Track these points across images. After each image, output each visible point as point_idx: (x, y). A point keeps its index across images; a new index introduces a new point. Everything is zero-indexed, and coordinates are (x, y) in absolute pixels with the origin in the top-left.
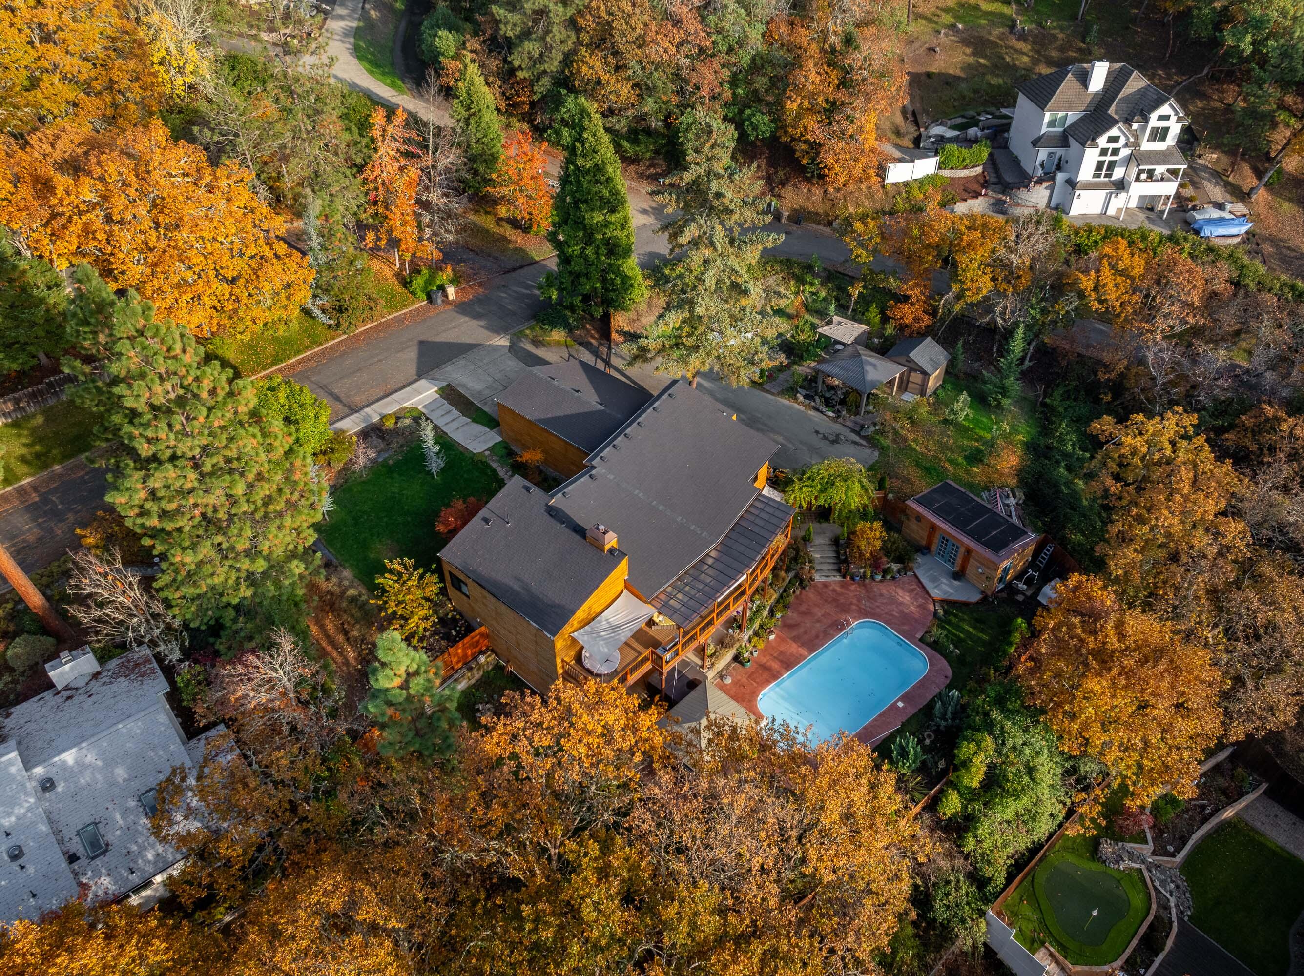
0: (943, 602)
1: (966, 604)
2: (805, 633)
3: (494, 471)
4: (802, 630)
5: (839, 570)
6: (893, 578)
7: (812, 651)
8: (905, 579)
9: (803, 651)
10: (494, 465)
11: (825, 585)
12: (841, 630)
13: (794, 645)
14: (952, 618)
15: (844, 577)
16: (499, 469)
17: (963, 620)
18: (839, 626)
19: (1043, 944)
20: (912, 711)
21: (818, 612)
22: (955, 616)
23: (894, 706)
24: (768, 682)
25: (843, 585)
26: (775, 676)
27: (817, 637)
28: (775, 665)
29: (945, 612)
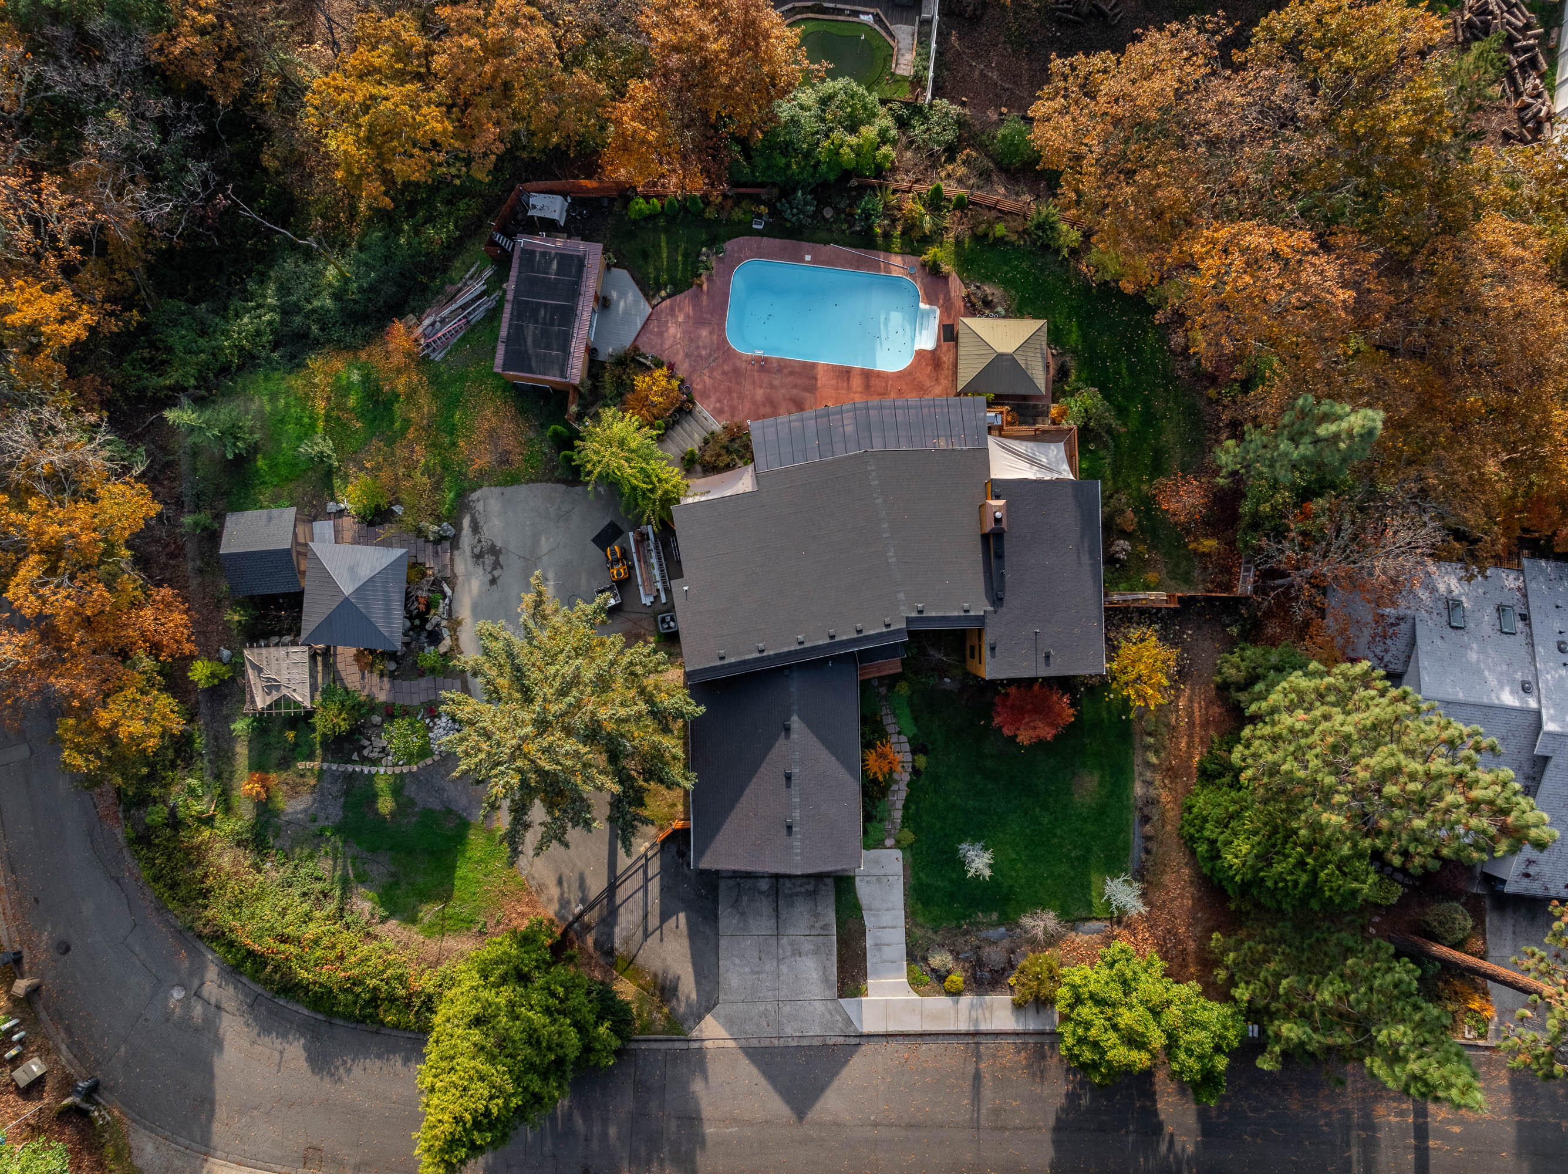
0: (649, 299)
2: (795, 386)
3: (906, 807)
4: (795, 391)
5: (690, 413)
7: (814, 366)
9: (820, 373)
10: (898, 815)
11: (718, 413)
12: (765, 359)
14: (663, 278)
16: (899, 805)
17: (658, 269)
18: (763, 365)
19: (893, 74)
20: (805, 245)
21: (760, 393)
22: (658, 278)
23: (814, 261)
24: (879, 375)
25: (705, 395)
26: (868, 376)
27: (791, 373)
28: (856, 382)
29: (660, 290)
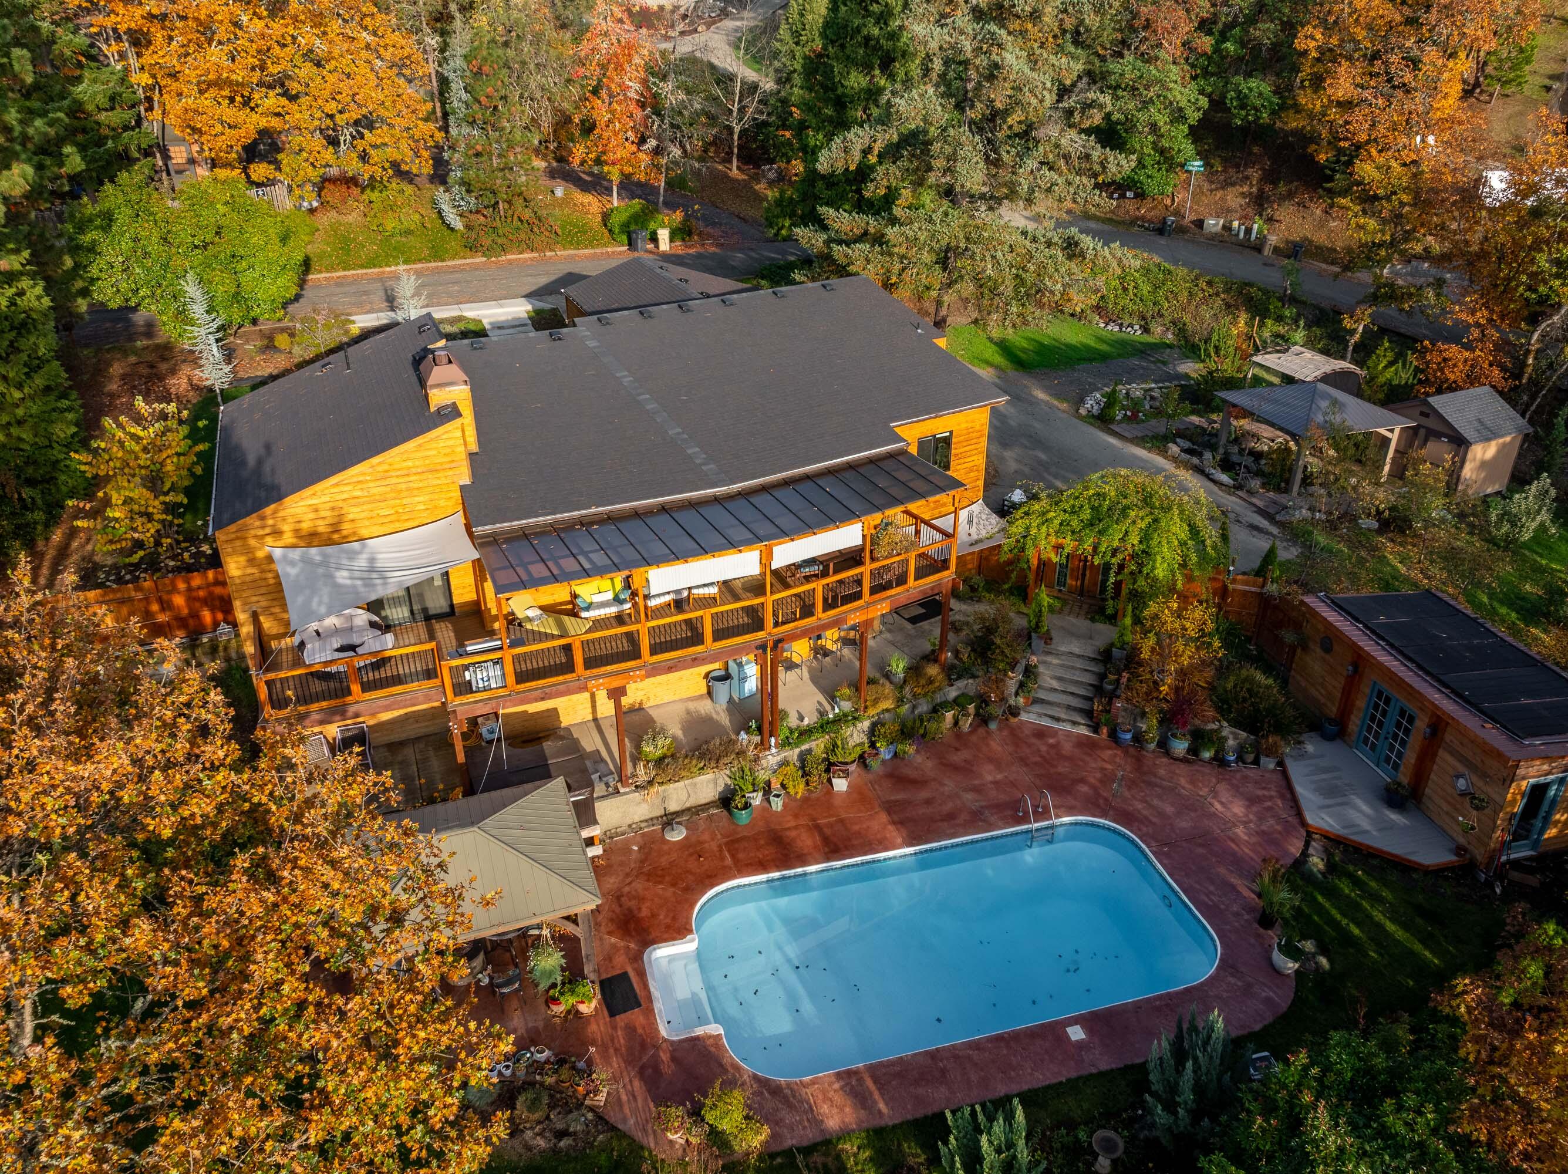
0: (1333, 841)
1: (1402, 867)
2: (928, 802)
4: (922, 795)
5: (1089, 714)
6: (1220, 761)
7: (915, 839)
8: (1252, 773)
11: (1041, 733)
13: (884, 817)
14: (1345, 888)
15: (1096, 729)
17: (1375, 898)
18: (1018, 813)
21: (989, 775)
22: (1356, 882)
23: (1054, 1031)
24: (760, 867)
25: (1083, 743)
26: (784, 860)
27: (950, 817)
29: (1331, 867)
